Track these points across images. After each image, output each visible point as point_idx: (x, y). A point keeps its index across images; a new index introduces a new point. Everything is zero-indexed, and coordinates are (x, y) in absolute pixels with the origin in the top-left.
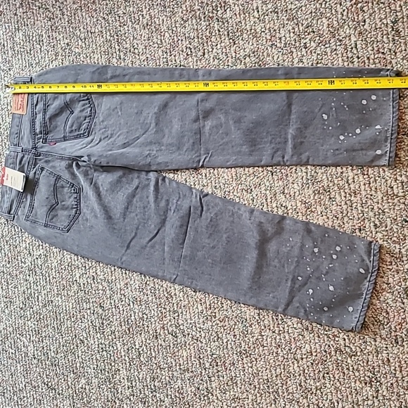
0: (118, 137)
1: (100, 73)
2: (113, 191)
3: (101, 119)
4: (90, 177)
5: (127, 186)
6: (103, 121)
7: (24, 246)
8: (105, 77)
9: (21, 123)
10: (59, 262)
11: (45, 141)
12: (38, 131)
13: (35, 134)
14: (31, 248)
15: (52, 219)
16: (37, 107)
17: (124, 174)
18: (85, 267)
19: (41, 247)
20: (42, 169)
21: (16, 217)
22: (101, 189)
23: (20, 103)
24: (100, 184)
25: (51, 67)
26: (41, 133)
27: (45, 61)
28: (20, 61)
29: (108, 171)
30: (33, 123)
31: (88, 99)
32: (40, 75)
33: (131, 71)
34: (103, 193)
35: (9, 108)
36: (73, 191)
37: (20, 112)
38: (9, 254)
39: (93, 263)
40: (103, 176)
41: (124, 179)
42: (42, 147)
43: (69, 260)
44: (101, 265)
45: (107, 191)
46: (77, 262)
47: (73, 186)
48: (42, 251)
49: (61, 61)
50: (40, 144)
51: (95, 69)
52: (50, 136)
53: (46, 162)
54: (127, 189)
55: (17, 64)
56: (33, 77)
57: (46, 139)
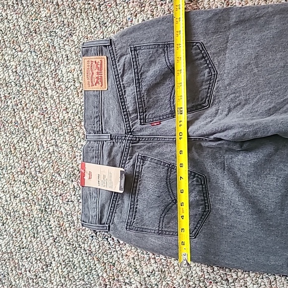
0: (257, 102)
1: (218, 20)
2: (260, 175)
3: (226, 82)
4: (219, 161)
5: (281, 166)
6: (229, 84)
7: (126, 263)
8: (226, 24)
9: (101, 102)
10: (184, 277)
11: (144, 121)
12: (131, 109)
13: (128, 114)
14: (137, 263)
15: (169, 223)
16: (125, 78)
17: (276, 150)
18: (227, 280)
19: (152, 261)
20: (144, 159)
21: (112, 226)
22: (239, 175)
23: (95, 75)
24: (236, 168)
25: (135, 22)
26: (135, 111)
27: (124, 17)
28: (86, 21)
29: (247, 150)
30: (122, 99)
31: (203, 57)
32: (123, 35)
33: (270, 9)
34: (243, 179)
35: (77, 85)
36: (195, 183)
37: (98, 87)
38: (105, 275)
39: (239, 274)
40: (240, 157)
41: (276, 157)
42: (141, 130)
43: (200, 273)
44: (252, 275)
45: (248, 176)
46: (212, 275)
47: (194, 177)
48: (155, 266)
49: (149, 12)
50: (138, 126)
51: (210, 15)
52: (150, 114)
53: (149, 148)
54: (281, 170)
55: (82, 26)
56: (114, 39)
57: (145, 119)
